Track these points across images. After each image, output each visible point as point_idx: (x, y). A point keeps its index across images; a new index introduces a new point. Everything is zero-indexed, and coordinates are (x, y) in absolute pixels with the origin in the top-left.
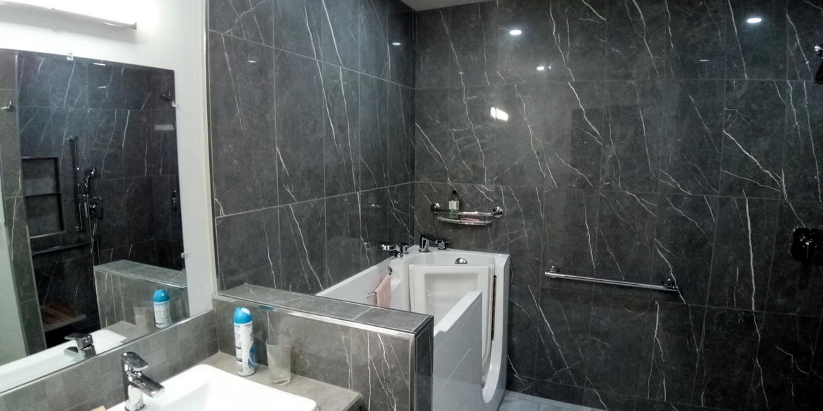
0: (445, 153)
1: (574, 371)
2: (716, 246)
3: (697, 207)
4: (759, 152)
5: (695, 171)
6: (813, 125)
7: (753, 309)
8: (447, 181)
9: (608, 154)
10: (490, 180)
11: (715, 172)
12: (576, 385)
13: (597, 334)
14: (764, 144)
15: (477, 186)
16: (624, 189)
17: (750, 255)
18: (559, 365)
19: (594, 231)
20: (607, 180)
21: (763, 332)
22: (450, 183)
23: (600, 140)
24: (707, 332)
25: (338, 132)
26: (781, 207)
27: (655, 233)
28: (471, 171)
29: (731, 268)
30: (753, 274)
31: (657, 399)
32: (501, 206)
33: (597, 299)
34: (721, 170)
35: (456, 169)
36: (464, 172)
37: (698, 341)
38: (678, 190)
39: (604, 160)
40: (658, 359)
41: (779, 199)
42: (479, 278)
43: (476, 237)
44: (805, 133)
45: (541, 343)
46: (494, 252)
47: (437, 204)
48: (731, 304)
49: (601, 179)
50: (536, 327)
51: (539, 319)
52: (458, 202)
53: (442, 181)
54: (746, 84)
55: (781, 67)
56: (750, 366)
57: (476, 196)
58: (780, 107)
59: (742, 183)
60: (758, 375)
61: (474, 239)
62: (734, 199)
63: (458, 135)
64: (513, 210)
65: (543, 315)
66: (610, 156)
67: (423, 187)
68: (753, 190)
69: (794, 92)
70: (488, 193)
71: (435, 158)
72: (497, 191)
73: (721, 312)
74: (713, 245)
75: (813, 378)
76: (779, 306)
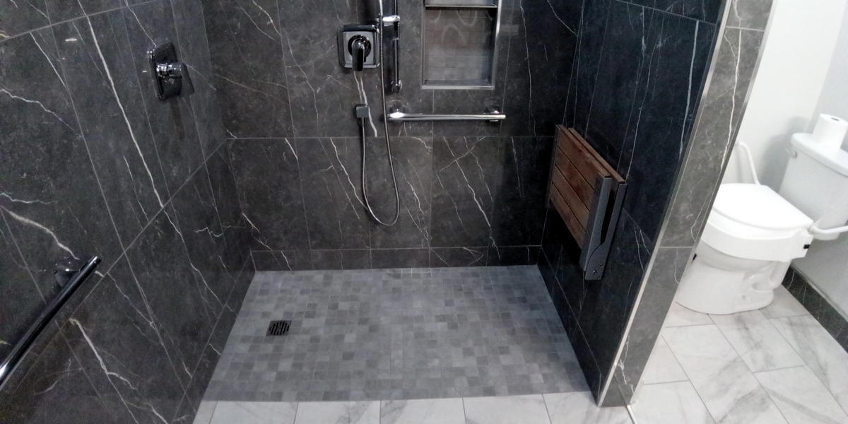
3: (29, 66)
7: (162, 205)
17: (126, 124)
21: (181, 225)
24: (144, 287)
26: (127, 22)
29: (118, 162)
30: (141, 153)
37: (144, 310)
41: (122, 6)
48: (143, 220)
56: (191, 278)
60: (200, 281)
73: (141, 243)
74: (82, 136)
75: (227, 232)
76: (176, 178)
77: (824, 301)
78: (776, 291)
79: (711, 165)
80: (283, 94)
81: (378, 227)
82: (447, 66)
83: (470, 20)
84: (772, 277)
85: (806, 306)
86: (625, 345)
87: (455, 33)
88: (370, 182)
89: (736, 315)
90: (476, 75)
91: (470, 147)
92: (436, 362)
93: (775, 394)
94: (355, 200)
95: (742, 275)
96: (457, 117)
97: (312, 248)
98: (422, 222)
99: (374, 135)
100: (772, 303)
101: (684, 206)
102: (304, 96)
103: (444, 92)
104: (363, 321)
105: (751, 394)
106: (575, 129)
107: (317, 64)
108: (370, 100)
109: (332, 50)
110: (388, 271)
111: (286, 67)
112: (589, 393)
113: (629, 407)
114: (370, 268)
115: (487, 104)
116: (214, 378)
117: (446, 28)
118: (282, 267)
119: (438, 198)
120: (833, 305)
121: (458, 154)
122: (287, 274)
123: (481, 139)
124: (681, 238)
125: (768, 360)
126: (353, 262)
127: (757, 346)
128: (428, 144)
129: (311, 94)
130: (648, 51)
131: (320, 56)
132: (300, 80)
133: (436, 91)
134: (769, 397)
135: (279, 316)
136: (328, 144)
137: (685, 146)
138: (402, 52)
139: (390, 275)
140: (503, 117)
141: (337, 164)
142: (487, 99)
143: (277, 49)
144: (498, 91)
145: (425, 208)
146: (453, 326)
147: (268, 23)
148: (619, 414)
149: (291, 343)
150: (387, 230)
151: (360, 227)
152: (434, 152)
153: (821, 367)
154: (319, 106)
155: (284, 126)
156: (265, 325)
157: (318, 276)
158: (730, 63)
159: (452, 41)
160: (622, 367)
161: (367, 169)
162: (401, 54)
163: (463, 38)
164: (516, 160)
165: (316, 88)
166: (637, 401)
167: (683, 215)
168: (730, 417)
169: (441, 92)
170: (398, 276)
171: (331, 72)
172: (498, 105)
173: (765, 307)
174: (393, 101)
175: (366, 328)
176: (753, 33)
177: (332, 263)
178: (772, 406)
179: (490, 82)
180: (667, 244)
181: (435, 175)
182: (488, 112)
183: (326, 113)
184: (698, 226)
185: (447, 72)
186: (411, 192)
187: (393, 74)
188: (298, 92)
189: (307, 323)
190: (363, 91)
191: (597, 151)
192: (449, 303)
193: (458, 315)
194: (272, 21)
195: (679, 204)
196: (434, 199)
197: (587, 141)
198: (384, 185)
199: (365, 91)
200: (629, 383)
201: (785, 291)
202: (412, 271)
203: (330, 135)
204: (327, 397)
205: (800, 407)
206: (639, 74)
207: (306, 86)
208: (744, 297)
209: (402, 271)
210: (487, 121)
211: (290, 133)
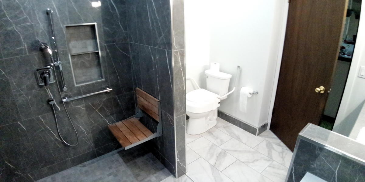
77: (231, 117)
78: (216, 119)
79: (182, 89)
80: (13, 103)
81: (70, 148)
82: (84, 76)
83: (89, 57)
84: (214, 115)
85: (227, 120)
86: (177, 153)
87: (84, 63)
88: (61, 130)
89: (208, 131)
90: (96, 76)
91: (101, 104)
93: (227, 150)
94: (56, 140)
95: (204, 119)
96: (93, 94)
97: (42, 168)
98: (88, 139)
99: (59, 110)
100: (217, 123)
101: (178, 103)
102: (23, 101)
103: (85, 86)
105: (220, 153)
106: (138, 87)
107: (27, 87)
108: (54, 96)
109: (33, 79)
110: (80, 165)
111: (13, 91)
112: (172, 175)
113: (186, 174)
114: (71, 167)
115: (103, 86)
117: (80, 62)
118: (30, 181)
119: (93, 127)
120: (234, 117)
121: (97, 108)
123: (104, 100)
124: (181, 113)
125: (222, 141)
126: (63, 167)
127: (217, 138)
128: (83, 107)
129: (27, 100)
130: (154, 60)
131: (28, 83)
132: (20, 95)
133: (82, 86)
134: (226, 152)
136: (38, 119)
137: (172, 85)
138: (64, 74)
139: (80, 167)
140: (111, 89)
141: (45, 127)
142: (103, 84)
143: (8, 84)
144: (106, 81)
145: (88, 133)
146: (116, 176)
147: (2, 74)
148: (184, 178)
150: (74, 148)
151: (62, 151)
152: (87, 110)
153: (237, 137)
154: (31, 104)
155: (16, 116)
157: (48, 179)
158: (178, 60)
159: (83, 66)
160: (179, 161)
161: (59, 125)
162: (64, 75)
163: (87, 64)
164: (120, 103)
165: (28, 97)
166: (188, 171)
167: (179, 106)
168: (217, 163)
169: (84, 86)
170: (85, 166)
171: (34, 88)
172: (108, 86)
173: (216, 125)
174: (64, 94)
176: (181, 51)
177: (53, 171)
178: (228, 154)
179: (102, 78)
180: (177, 116)
181: (89, 119)
182: (105, 89)
183: (35, 106)
184: (184, 107)
185: (84, 78)
186: (81, 128)
187: (62, 83)
188: (20, 100)
190: (50, 93)
191: (148, 93)
192: (110, 168)
193: (116, 171)
194: (4, 73)
195: (177, 103)
196: (92, 128)
197: (144, 91)
198: (68, 130)
199: (51, 93)
200: (183, 165)
201: (219, 118)
202: (90, 161)
203: (38, 115)
205: (236, 151)
206: (153, 67)
207: (24, 97)
208: (208, 125)
209: (86, 163)
210: (106, 93)
211: (20, 119)
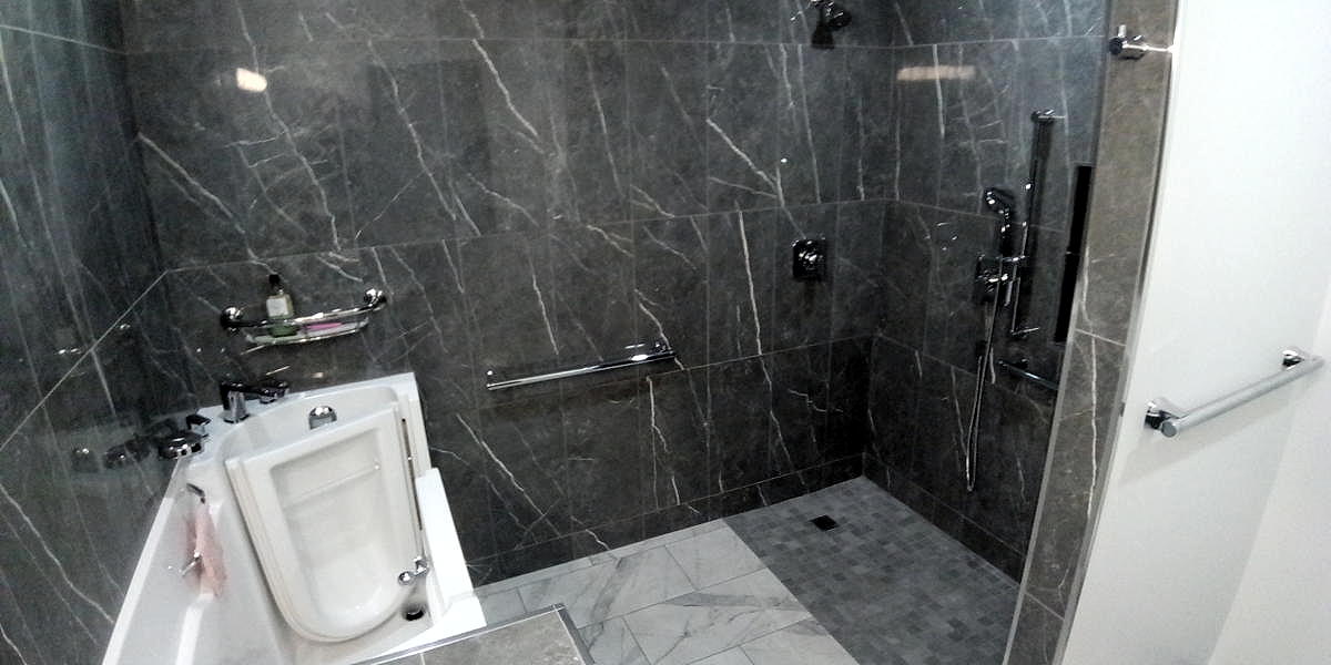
0: (230, 194)
1: (552, 518)
2: (710, 283)
3: (683, 234)
4: (750, 147)
5: (676, 182)
6: (809, 105)
7: (760, 353)
8: (246, 257)
9: (555, 169)
10: (345, 241)
11: (700, 180)
12: (560, 536)
13: (575, 450)
14: (755, 135)
15: (320, 257)
16: (585, 222)
17: (749, 286)
18: (528, 515)
19: (549, 297)
20: (558, 212)
21: (774, 376)
22: (254, 260)
23: (539, 145)
24: (713, 396)
25: (19, 208)
26: (779, 219)
27: (634, 282)
28: (302, 229)
29: (731, 307)
30: (755, 310)
31: (668, 507)
32: (380, 286)
33: (569, 400)
34: (709, 178)
35: (263, 228)
36: (283, 233)
37: (704, 411)
38: (656, 212)
39: (550, 178)
40: (661, 454)
41: (776, 208)
42: (380, 435)
43: (339, 358)
44: (800, 117)
45: (494, 497)
46: (381, 376)
47: (232, 311)
48: (735, 354)
49: (548, 210)
50: (481, 476)
51: (485, 461)
52: (288, 296)
53: (234, 258)
54: (732, 49)
55: (773, 24)
56: (766, 423)
57: (322, 276)
58: (773, 81)
59: (733, 192)
60: (775, 431)
61: (335, 361)
62: (726, 215)
63: (255, 154)
64: (405, 288)
65: (490, 452)
66: (558, 171)
67: (189, 280)
68: (749, 199)
69: (788, 60)
70: (347, 268)
71: (207, 211)
72: (366, 257)
73: (726, 367)
74: (706, 282)
75: (832, 414)
76: (786, 341)
80: (923, 308)
92: (894, 641)
94: (960, 447)
97: (912, 480)
99: (992, 380)
102: (940, 315)
104: (888, 568)
107: (955, 287)
110: (972, 554)
111: (931, 282)
116: (745, 514)
118: (883, 485)
122: (883, 494)
126: (941, 519)
129: (944, 315)
131: (960, 281)
132: (939, 298)
135: (835, 516)
136: (948, 372)
141: (952, 398)
143: (926, 262)
146: (955, 638)
147: (926, 239)
149: (818, 538)
151: (959, 482)
154: (949, 330)
155: (917, 338)
156: (820, 513)
157: (904, 511)
165: (950, 310)
170: (972, 564)
171: (965, 298)
175: (884, 574)
177: (922, 507)
183: (953, 339)
186: (1017, 467)
188: (935, 310)
189: (846, 535)
202: (995, 571)
203: (952, 363)
204: (787, 582)
207: (943, 306)
209: (986, 564)
211: (920, 348)
